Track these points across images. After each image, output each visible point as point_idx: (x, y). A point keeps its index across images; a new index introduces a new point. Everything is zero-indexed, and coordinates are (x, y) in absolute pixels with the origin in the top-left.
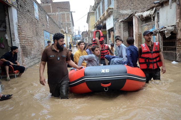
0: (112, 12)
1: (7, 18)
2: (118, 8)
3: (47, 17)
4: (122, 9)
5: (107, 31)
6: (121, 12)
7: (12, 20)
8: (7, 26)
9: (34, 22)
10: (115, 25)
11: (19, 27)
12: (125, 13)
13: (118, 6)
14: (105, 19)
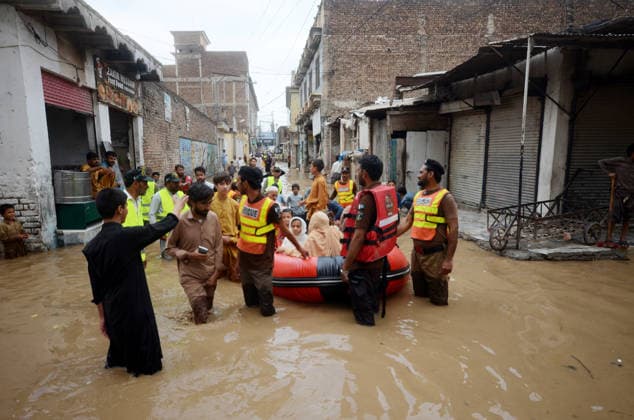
0: (319, 102)
1: (130, 132)
2: (331, 95)
3: (188, 110)
4: (339, 99)
5: (315, 139)
6: (336, 103)
7: (138, 135)
8: (131, 141)
9: (164, 128)
10: (323, 129)
11: (145, 142)
12: (344, 106)
13: (330, 92)
14: (312, 113)
